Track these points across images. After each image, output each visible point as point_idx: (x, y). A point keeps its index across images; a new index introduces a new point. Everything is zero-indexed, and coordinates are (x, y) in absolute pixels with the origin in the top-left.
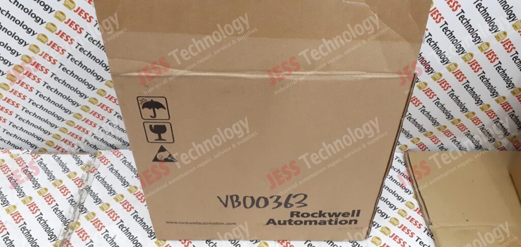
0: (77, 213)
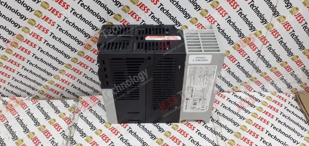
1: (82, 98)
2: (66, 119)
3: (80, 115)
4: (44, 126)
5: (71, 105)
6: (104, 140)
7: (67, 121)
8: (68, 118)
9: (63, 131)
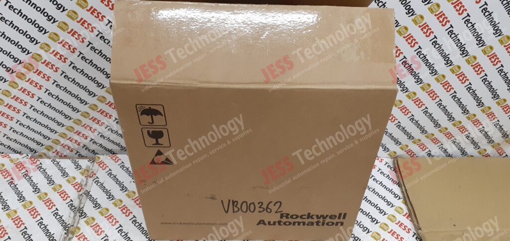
0: (77, 217)
1: (99, 158)
2: (77, 185)
3: (95, 181)
4: (46, 194)
5: (84, 167)
6: (124, 213)
7: (77, 187)
8: (79, 184)
9: (71, 201)
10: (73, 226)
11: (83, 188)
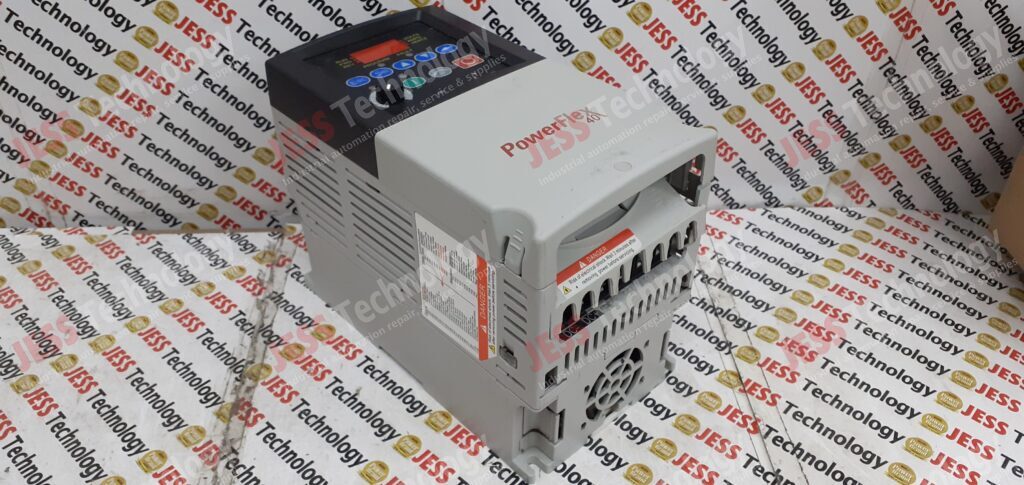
0: (260, 345)
10: (252, 362)
11: (265, 288)
